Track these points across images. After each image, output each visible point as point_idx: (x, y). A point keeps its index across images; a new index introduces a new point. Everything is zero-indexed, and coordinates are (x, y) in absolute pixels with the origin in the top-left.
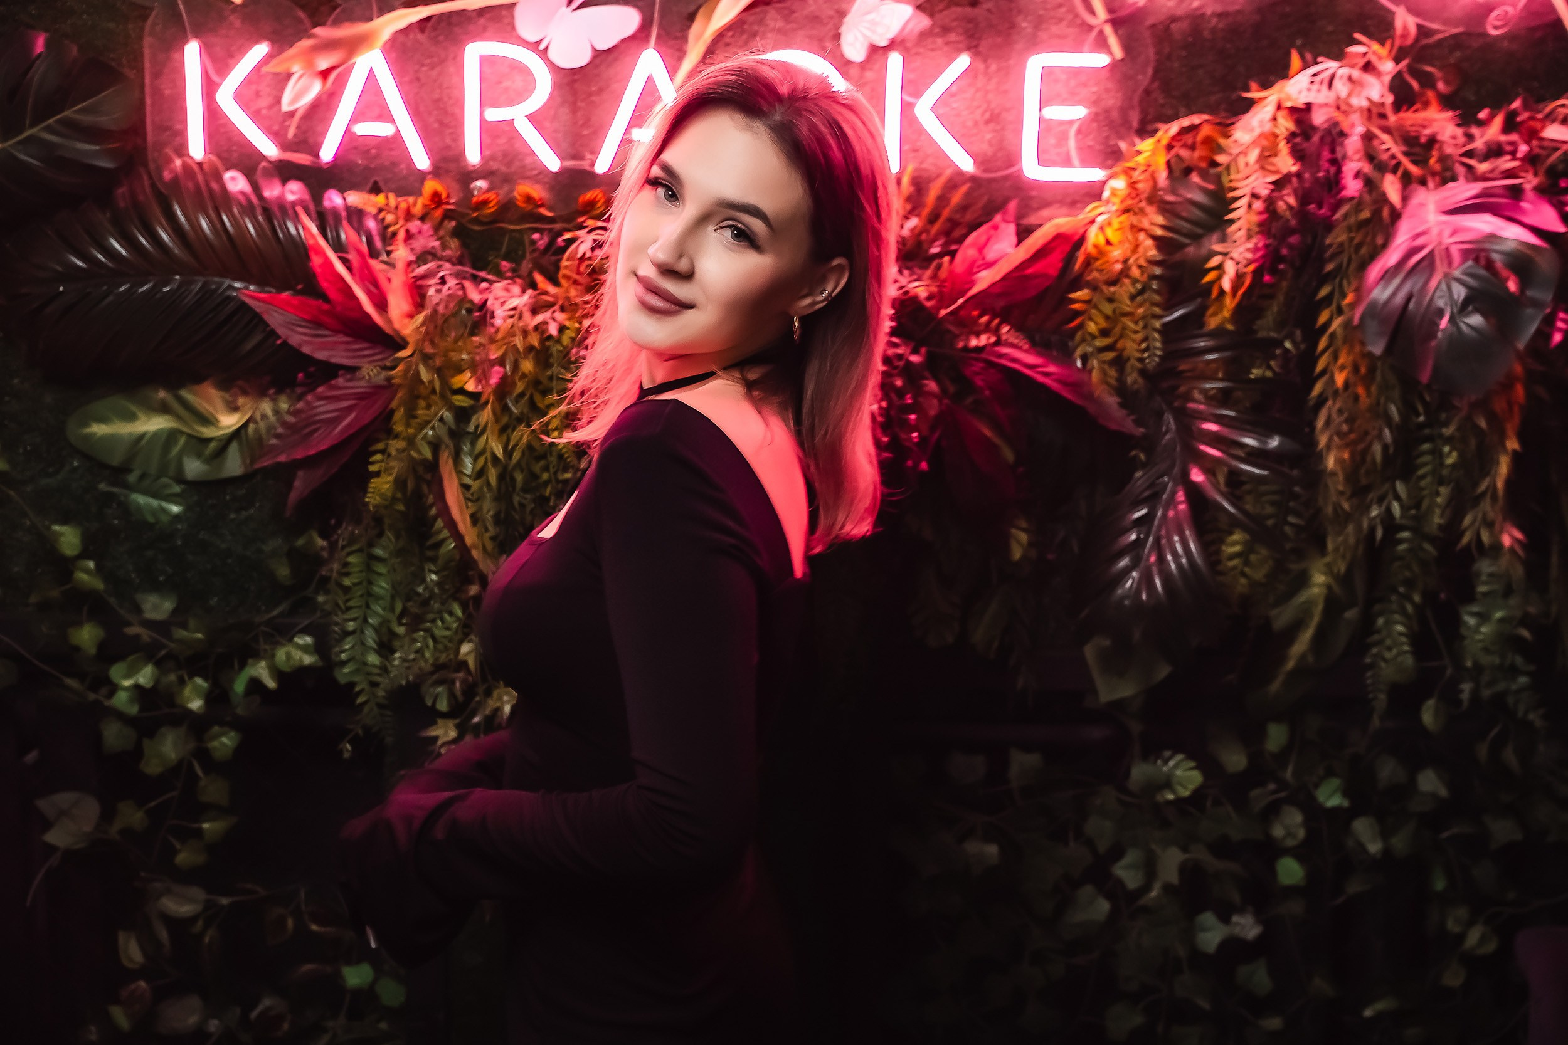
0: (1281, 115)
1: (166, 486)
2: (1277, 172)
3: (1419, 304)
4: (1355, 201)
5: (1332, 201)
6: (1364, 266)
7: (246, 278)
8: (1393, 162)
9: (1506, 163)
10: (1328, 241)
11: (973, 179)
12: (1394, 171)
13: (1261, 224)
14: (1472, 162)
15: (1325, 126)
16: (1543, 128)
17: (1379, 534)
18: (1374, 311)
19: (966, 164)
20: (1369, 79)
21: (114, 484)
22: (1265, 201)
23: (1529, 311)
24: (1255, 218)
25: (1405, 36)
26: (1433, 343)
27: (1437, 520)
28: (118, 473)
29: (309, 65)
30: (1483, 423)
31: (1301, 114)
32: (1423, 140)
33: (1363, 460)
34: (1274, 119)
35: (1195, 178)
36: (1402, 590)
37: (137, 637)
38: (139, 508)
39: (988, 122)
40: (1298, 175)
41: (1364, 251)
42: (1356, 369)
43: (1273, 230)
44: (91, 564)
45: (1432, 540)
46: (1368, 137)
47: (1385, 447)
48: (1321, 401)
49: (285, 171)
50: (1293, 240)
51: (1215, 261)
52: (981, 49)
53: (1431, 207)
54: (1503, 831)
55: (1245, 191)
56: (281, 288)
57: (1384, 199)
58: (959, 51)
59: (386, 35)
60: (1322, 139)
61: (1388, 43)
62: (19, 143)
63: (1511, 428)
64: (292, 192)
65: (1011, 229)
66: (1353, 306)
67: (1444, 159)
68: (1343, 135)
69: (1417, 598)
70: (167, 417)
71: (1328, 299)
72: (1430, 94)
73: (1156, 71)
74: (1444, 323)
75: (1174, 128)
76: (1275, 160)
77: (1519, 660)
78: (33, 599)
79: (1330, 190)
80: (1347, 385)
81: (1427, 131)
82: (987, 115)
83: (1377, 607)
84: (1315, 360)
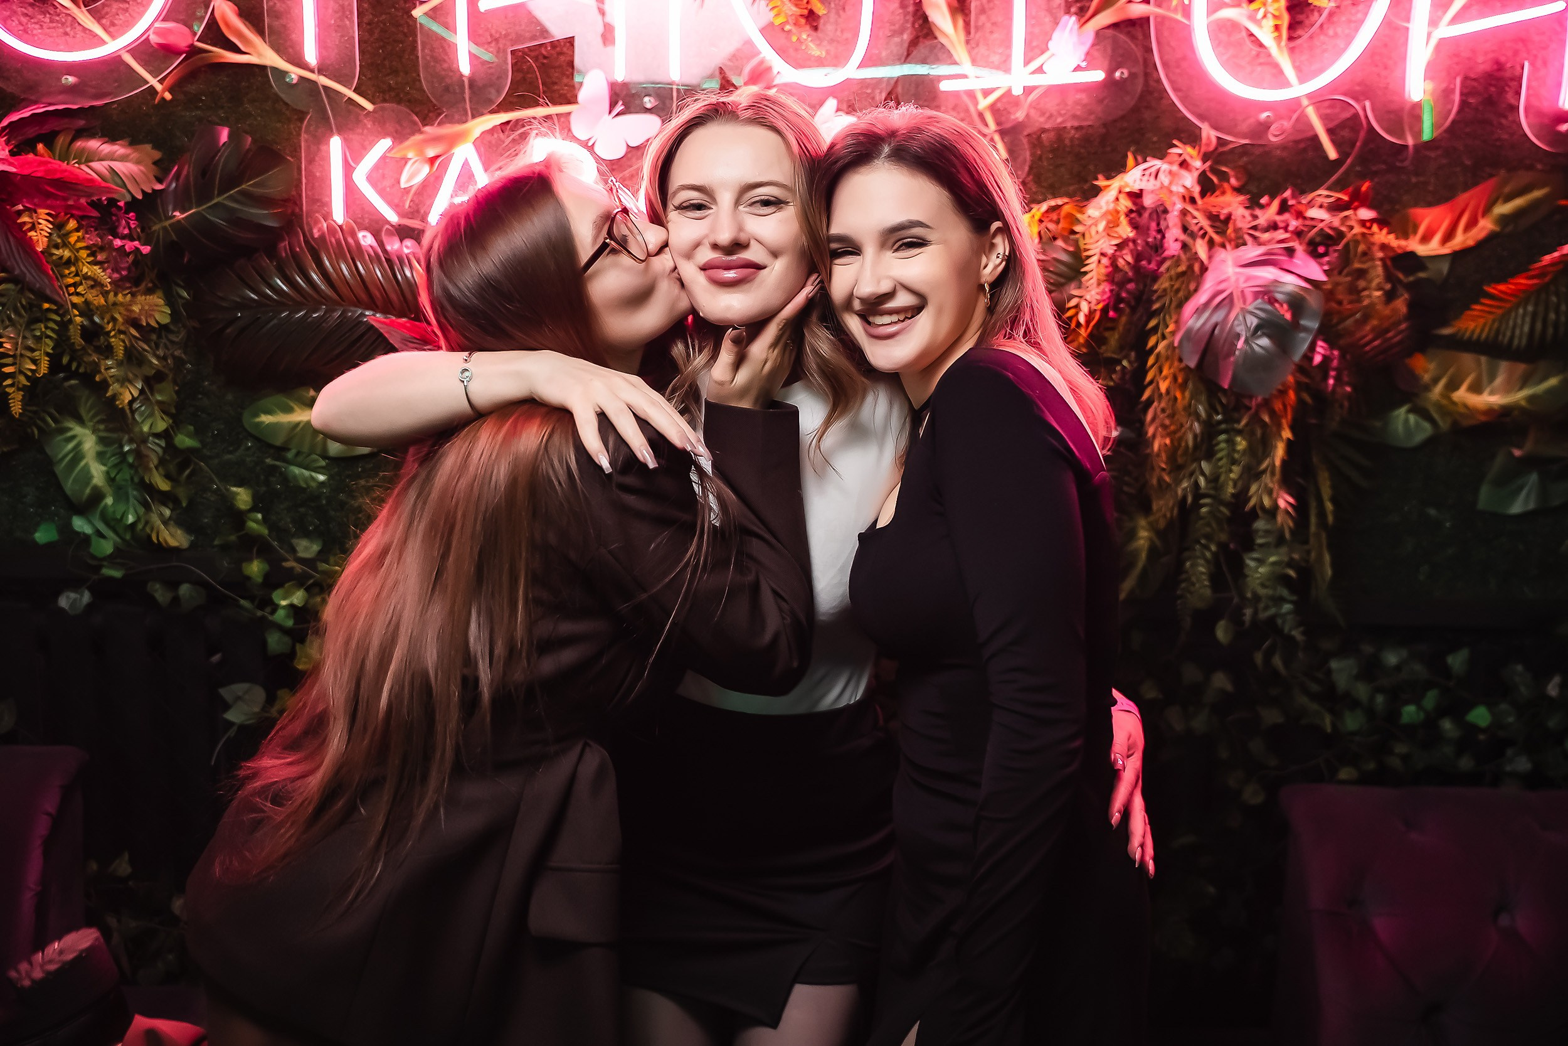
0: (1122, 198)
1: (315, 461)
2: (1120, 237)
3: (1222, 330)
4: (1175, 258)
5: (1158, 259)
6: (1180, 305)
7: (375, 308)
8: (1202, 232)
9: (1281, 235)
10: (1155, 287)
12: (1203, 236)
13: (1108, 275)
14: (1257, 234)
15: (1153, 206)
16: (1306, 210)
17: (1190, 499)
18: (1188, 336)
20: (1184, 173)
21: (277, 459)
22: (1110, 258)
23: (1302, 335)
24: (1103, 271)
25: (1208, 145)
26: (1232, 359)
27: (1230, 490)
28: (279, 451)
29: (421, 153)
30: (1266, 419)
31: (1136, 196)
32: (1222, 217)
33: (1180, 445)
34: (1117, 199)
35: (1060, 243)
36: (1203, 541)
37: (292, 569)
38: (295, 477)
40: (1134, 241)
41: (1181, 294)
42: (1175, 378)
43: (1116, 279)
44: (260, 516)
45: (1227, 505)
46: (1184, 213)
47: (1195, 436)
48: (1149, 402)
49: (403, 233)
50: (1131, 286)
51: (1073, 302)
53: (1230, 262)
54: (1271, 716)
55: (1097, 251)
56: (400, 315)
57: (1195, 257)
59: (477, 133)
60: (1150, 214)
61: (1197, 147)
62: (210, 207)
63: (1285, 423)
64: (407, 247)
66: (1173, 333)
67: (1237, 230)
68: (1166, 211)
69: (1213, 548)
71: (1155, 329)
72: (1226, 185)
73: (1031, 168)
74: (1240, 344)
75: (1044, 207)
76: (1118, 229)
77: (1285, 593)
78: (216, 542)
79: (1156, 251)
80: (1168, 392)
81: (1225, 211)
83: (1186, 554)
84: (1146, 373)
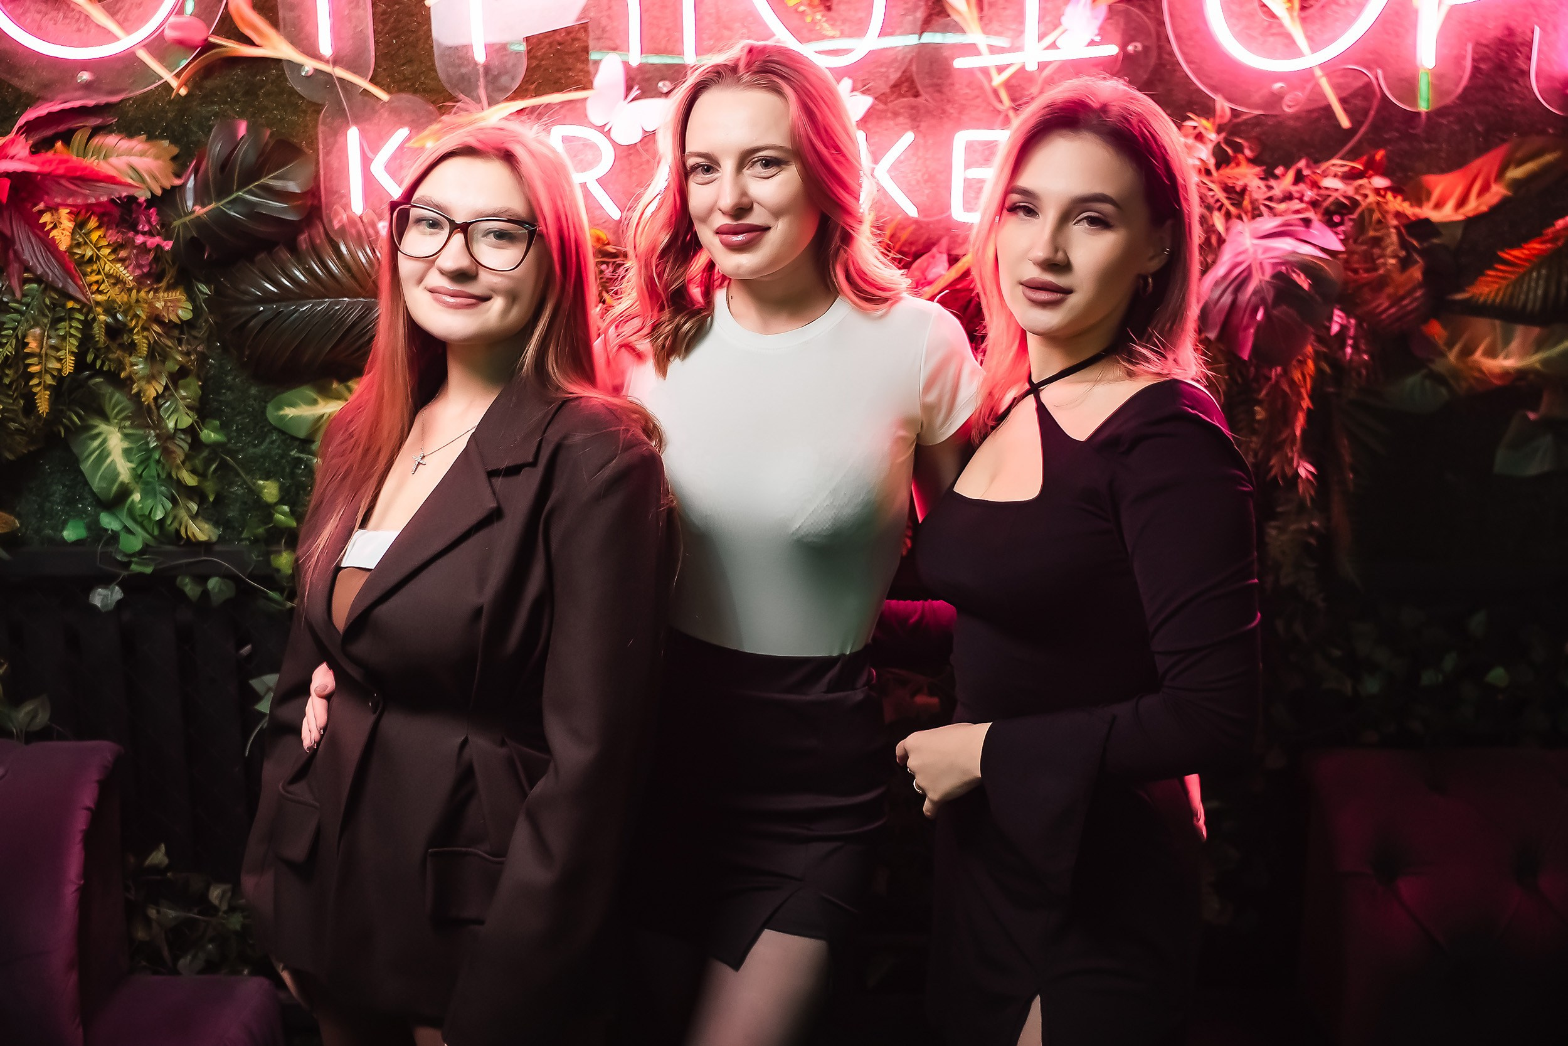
8: (1219, 204)
9: (1296, 205)
11: (916, 222)
12: (1220, 209)
14: (1273, 205)
16: (1321, 180)
19: (913, 212)
20: (1199, 145)
21: (302, 452)
25: (1222, 117)
26: (1251, 330)
28: (304, 443)
30: (1286, 388)
32: (1238, 189)
39: (926, 181)
44: (286, 508)
52: (921, 129)
53: (1247, 234)
57: (1213, 230)
58: (906, 130)
61: (1212, 120)
62: (229, 203)
63: (1304, 392)
65: (945, 257)
67: (1253, 202)
70: (340, 402)
72: (1240, 157)
74: (1259, 316)
77: (1307, 561)
78: (245, 535)
81: (1240, 183)
82: (926, 177)
